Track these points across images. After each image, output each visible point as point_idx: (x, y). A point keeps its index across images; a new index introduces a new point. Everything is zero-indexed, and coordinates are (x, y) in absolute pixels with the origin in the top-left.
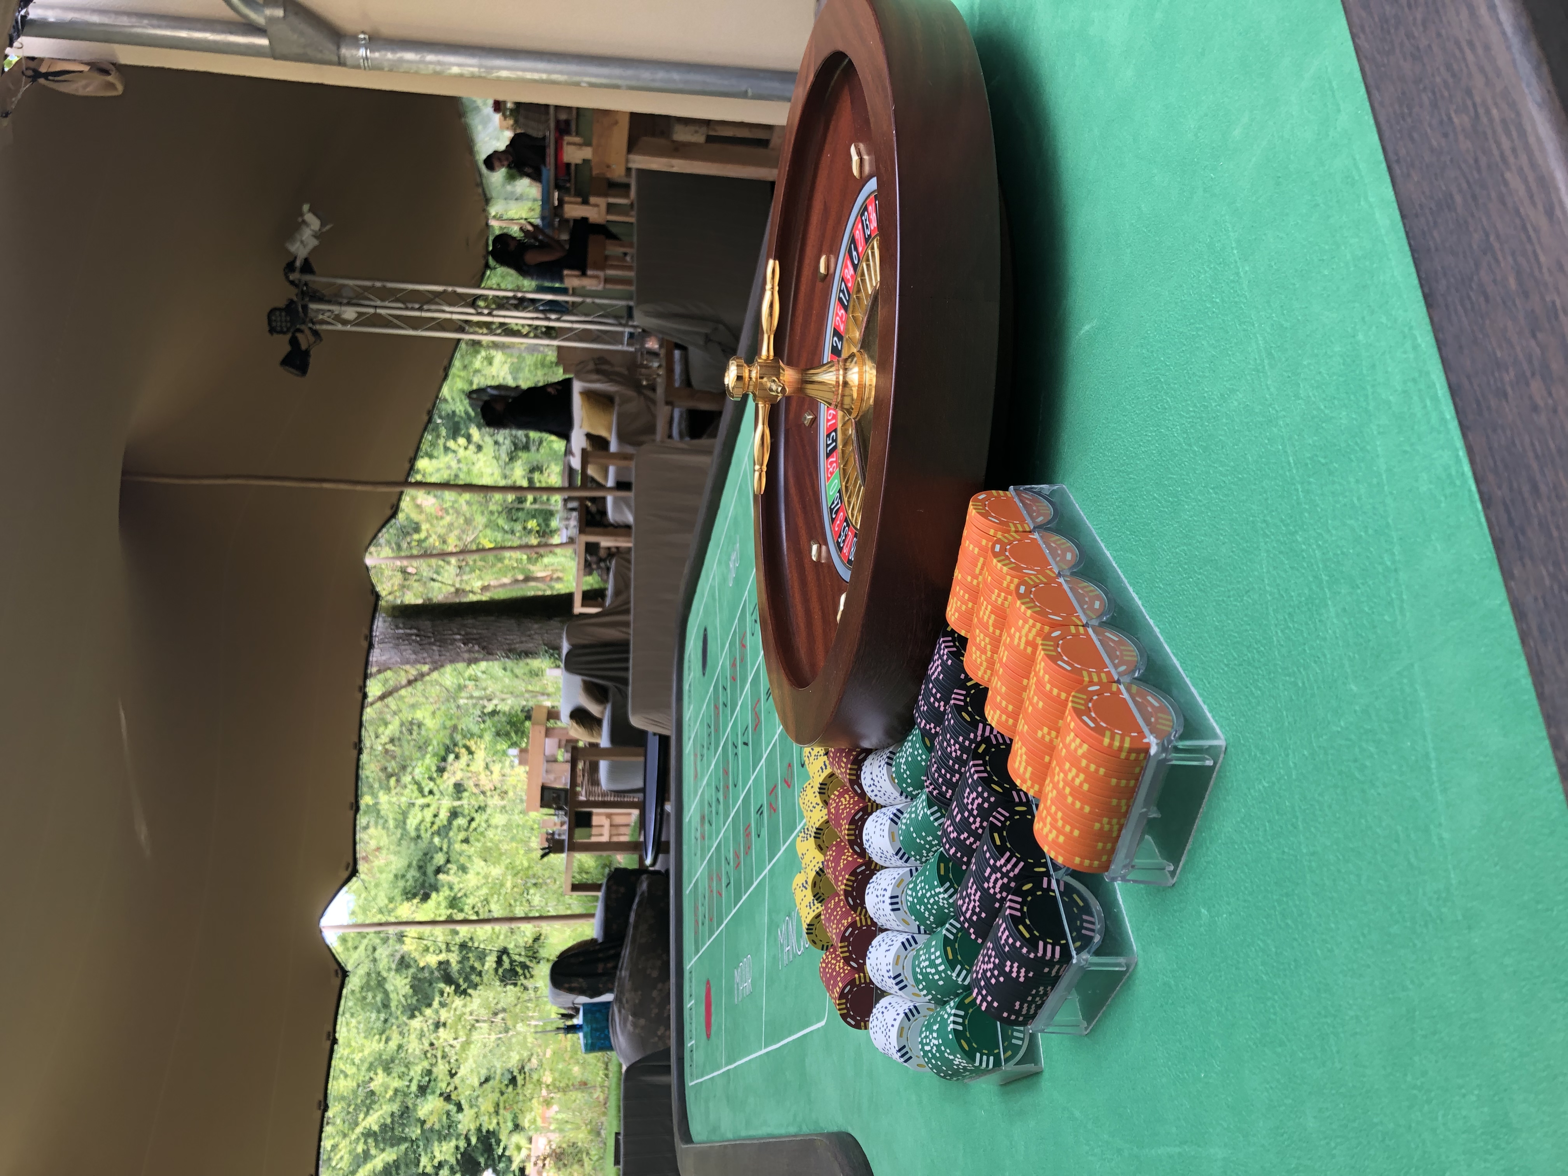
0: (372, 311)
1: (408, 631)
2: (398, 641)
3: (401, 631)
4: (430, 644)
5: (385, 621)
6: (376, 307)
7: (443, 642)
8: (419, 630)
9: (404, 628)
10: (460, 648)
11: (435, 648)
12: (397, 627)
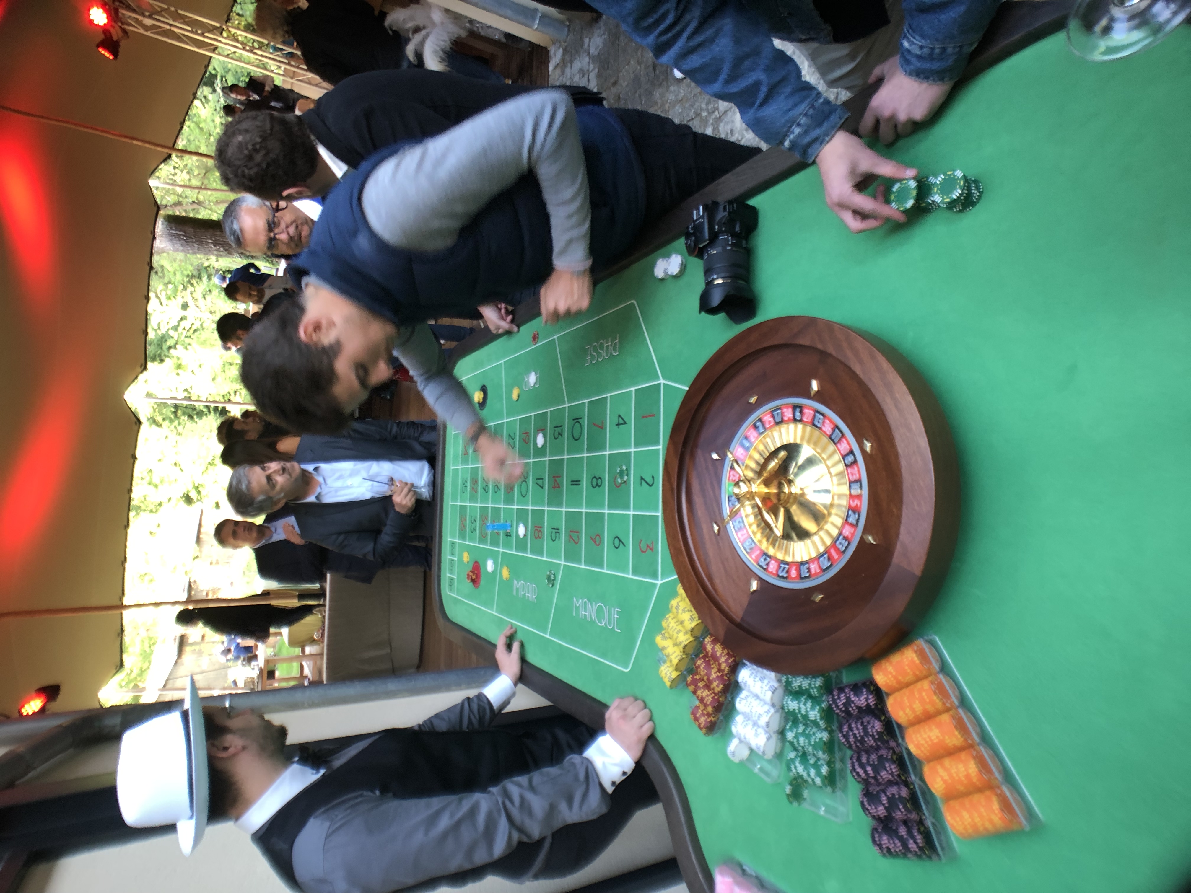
0: (168, 27)
1: (178, 233)
2: (172, 237)
3: (173, 232)
4: (192, 242)
5: (163, 224)
6: (171, 25)
7: (201, 243)
8: (185, 233)
9: (175, 230)
10: (211, 248)
11: (195, 245)
12: (171, 229)
